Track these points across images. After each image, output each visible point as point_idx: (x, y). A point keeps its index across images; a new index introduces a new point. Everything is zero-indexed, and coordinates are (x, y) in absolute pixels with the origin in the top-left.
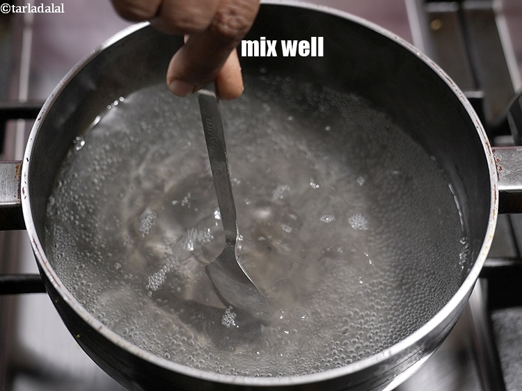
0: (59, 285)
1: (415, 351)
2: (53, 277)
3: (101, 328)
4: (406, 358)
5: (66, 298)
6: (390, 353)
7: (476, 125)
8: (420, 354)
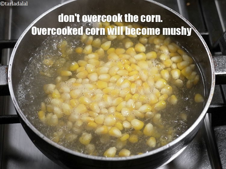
0: (25, 119)
1: (180, 144)
2: (23, 116)
3: (43, 137)
4: (176, 147)
5: (28, 125)
6: (169, 145)
7: (205, 47)
8: (182, 146)
